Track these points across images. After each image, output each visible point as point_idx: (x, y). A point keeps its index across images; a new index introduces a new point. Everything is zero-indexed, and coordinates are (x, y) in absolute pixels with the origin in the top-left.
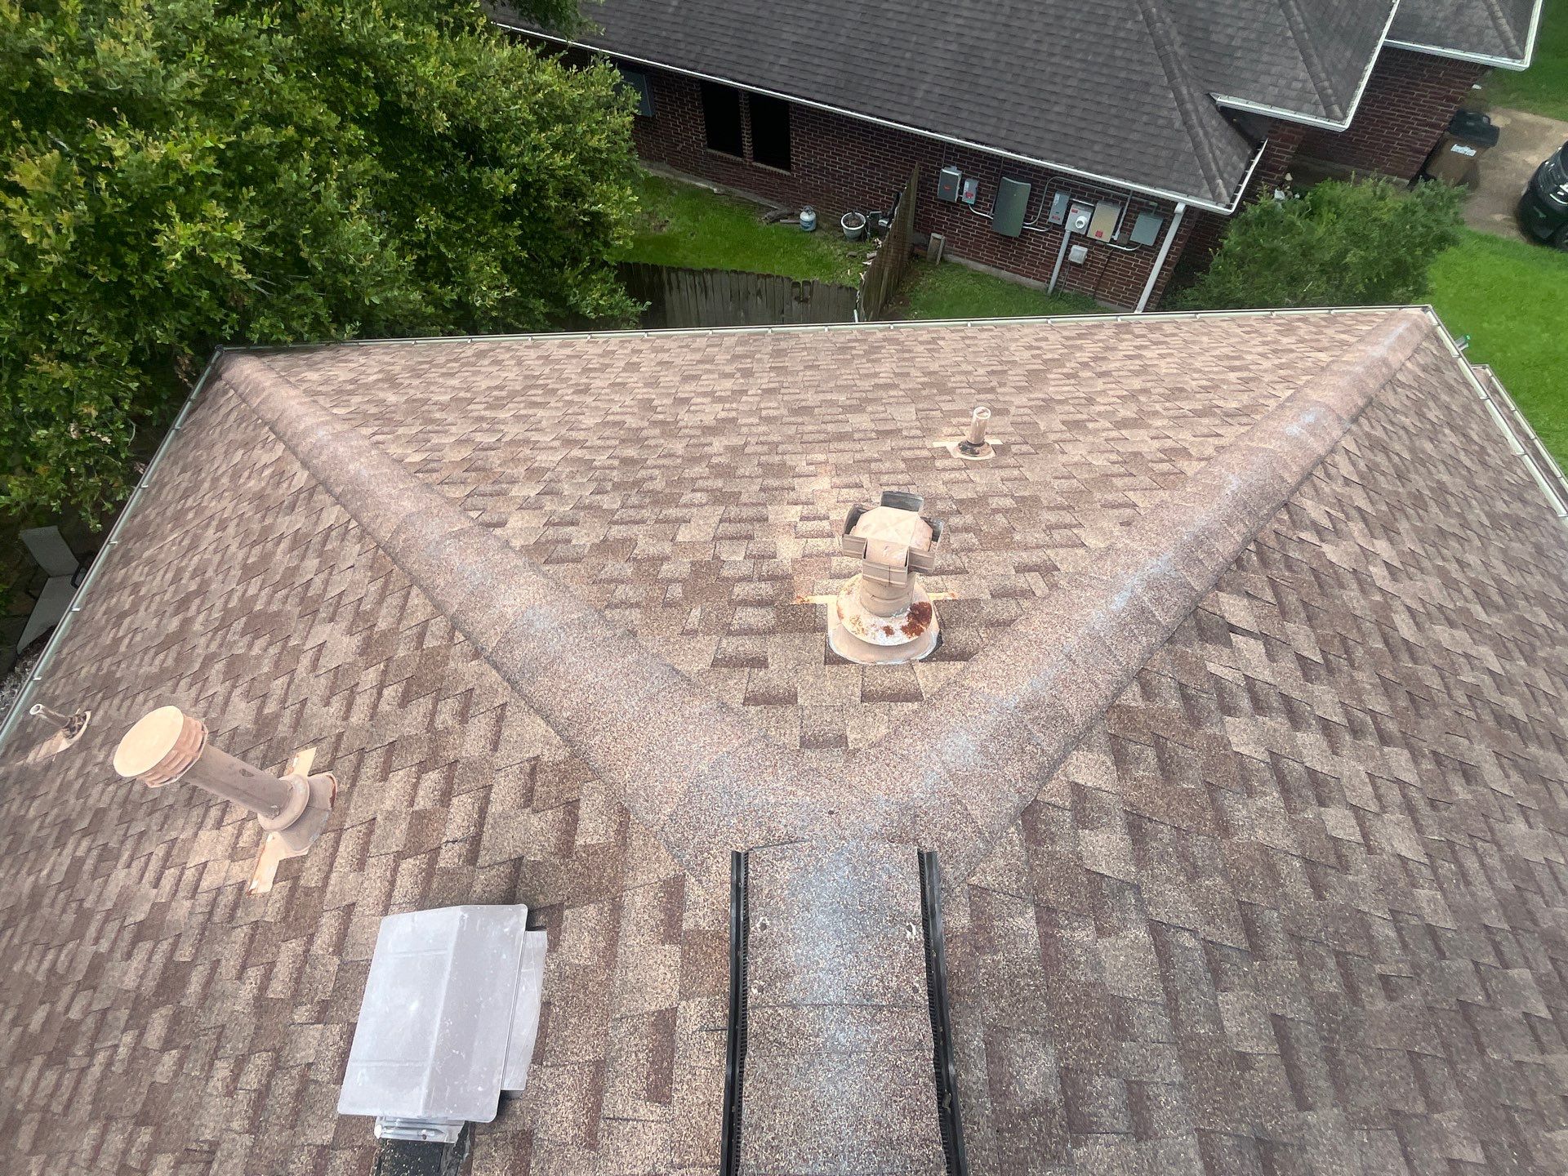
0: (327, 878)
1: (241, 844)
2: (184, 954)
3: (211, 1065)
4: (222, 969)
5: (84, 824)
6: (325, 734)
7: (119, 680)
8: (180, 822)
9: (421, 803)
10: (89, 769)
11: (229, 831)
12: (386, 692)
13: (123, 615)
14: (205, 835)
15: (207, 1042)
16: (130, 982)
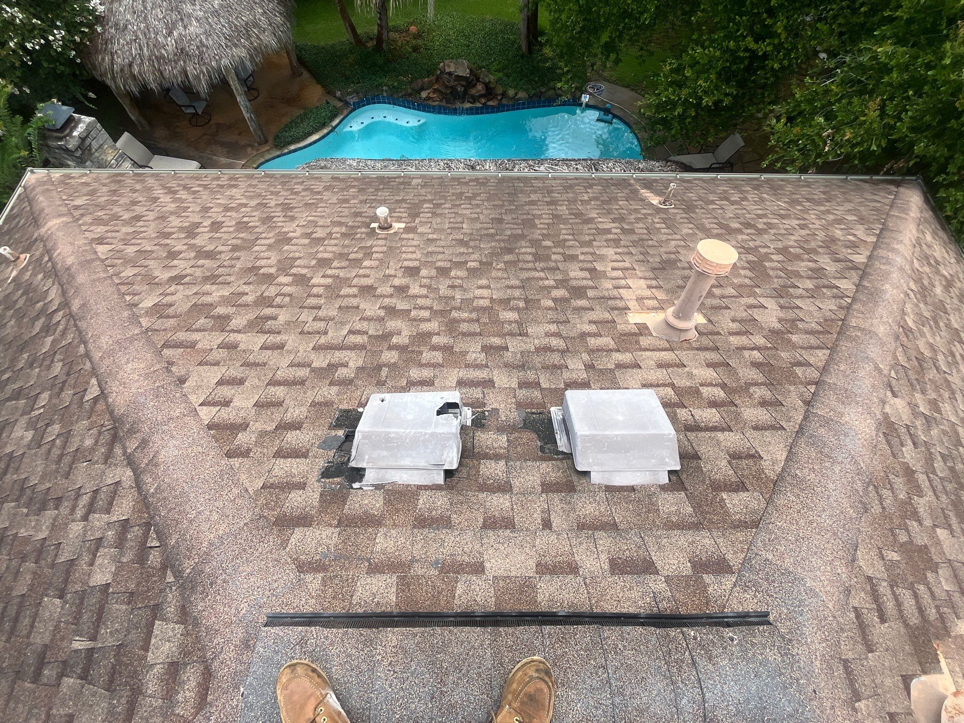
0: (648, 350)
1: (645, 301)
2: (591, 293)
3: (554, 322)
4: (591, 313)
5: (626, 227)
6: (716, 325)
7: (695, 212)
8: (643, 269)
9: (704, 390)
10: (649, 217)
11: (648, 293)
12: (755, 352)
13: (727, 199)
14: (642, 283)
15: (562, 318)
16: (572, 274)
